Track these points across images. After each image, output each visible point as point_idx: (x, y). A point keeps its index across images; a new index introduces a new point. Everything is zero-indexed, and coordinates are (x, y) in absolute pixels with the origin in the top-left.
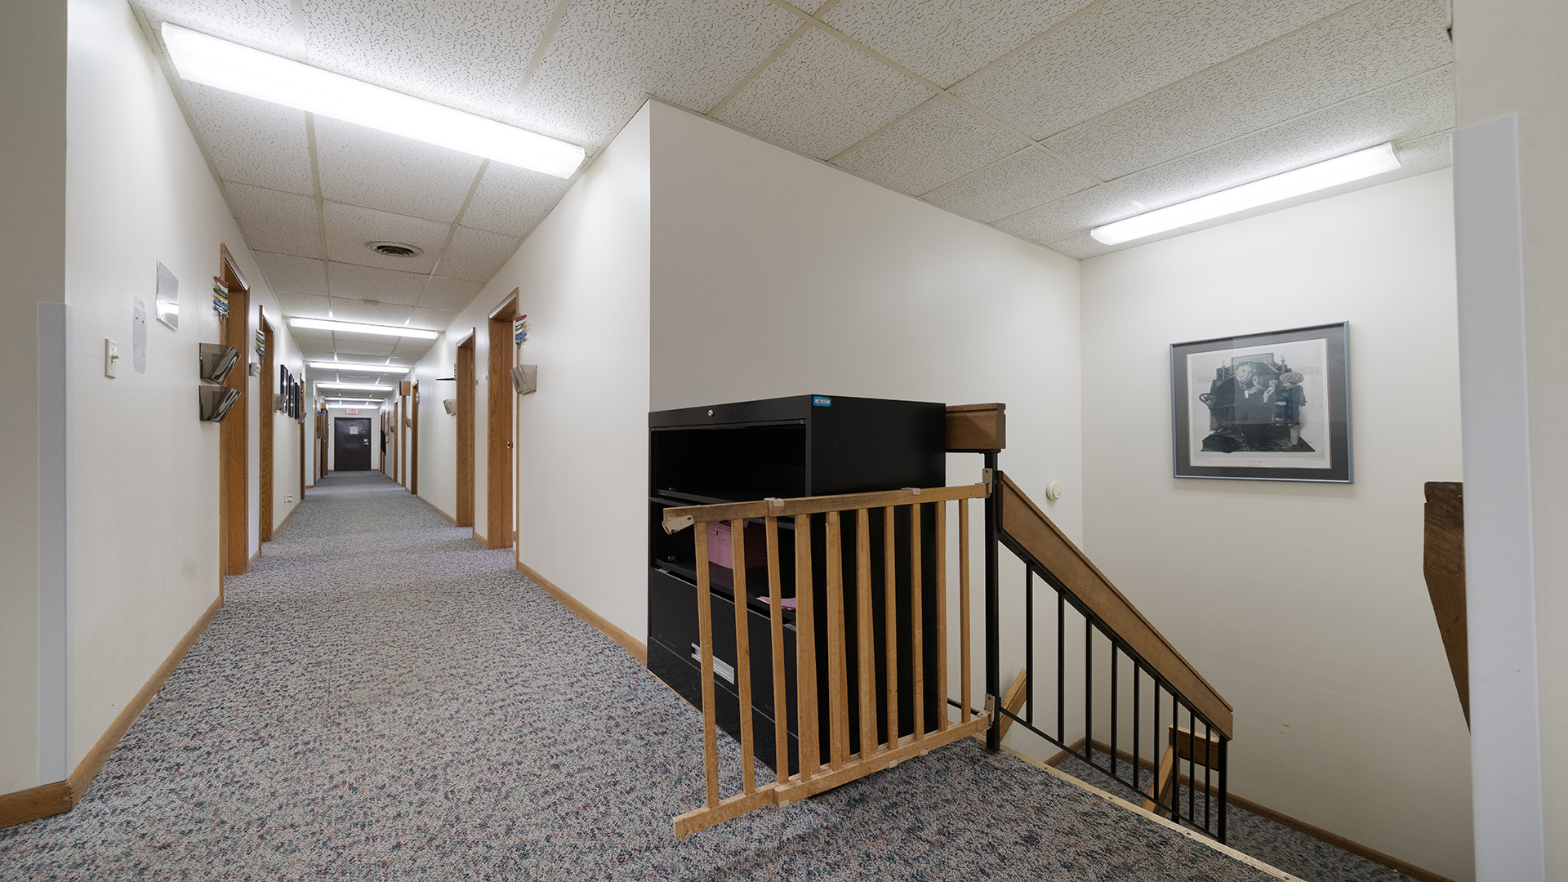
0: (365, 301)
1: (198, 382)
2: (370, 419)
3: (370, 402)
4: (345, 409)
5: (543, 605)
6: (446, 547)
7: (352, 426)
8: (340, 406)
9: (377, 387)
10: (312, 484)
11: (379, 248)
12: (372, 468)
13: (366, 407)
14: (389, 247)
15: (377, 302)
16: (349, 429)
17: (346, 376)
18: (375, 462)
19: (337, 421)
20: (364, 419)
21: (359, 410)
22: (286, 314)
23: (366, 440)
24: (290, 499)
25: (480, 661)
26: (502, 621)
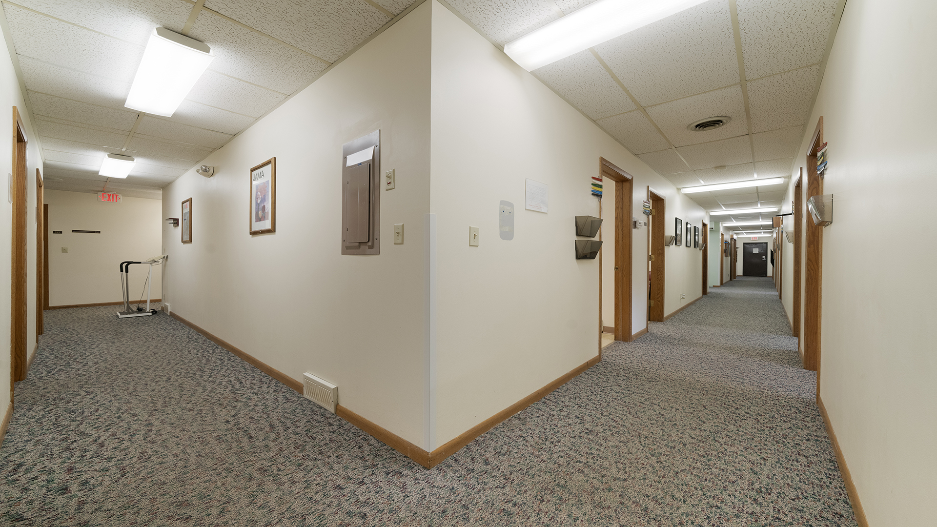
0: (716, 168)
1: (575, 238)
2: (767, 243)
3: (763, 232)
4: (750, 237)
5: (814, 468)
6: (766, 355)
7: (754, 248)
8: (745, 236)
9: (761, 222)
10: (719, 284)
11: (697, 126)
12: (768, 275)
13: (763, 235)
14: (703, 123)
15: (724, 167)
16: (752, 250)
17: (737, 217)
18: (770, 272)
19: (745, 245)
20: (763, 243)
21: (759, 237)
22: (679, 187)
23: (764, 257)
24: (684, 297)
25: (684, 508)
26: (749, 465)
